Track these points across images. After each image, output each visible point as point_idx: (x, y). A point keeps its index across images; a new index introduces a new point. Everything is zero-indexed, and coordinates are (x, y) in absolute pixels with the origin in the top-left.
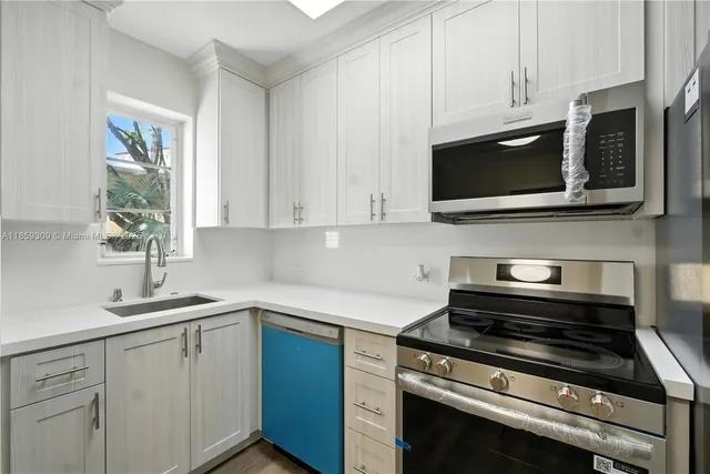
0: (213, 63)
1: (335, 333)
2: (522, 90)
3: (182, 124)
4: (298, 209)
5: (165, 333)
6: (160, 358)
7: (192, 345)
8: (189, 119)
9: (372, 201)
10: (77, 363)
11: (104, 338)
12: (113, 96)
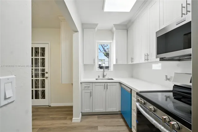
0: (114, 29)
1: (129, 90)
3: (111, 43)
4: (132, 59)
5: (101, 84)
6: (100, 88)
7: (106, 87)
8: (112, 41)
9: (145, 56)
10: (89, 86)
11: (92, 83)
12: (97, 41)
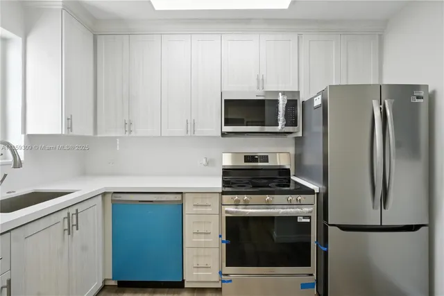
2: (261, 81)
4: (128, 124)
5: (53, 219)
8: (18, 40)
9: (187, 123)
